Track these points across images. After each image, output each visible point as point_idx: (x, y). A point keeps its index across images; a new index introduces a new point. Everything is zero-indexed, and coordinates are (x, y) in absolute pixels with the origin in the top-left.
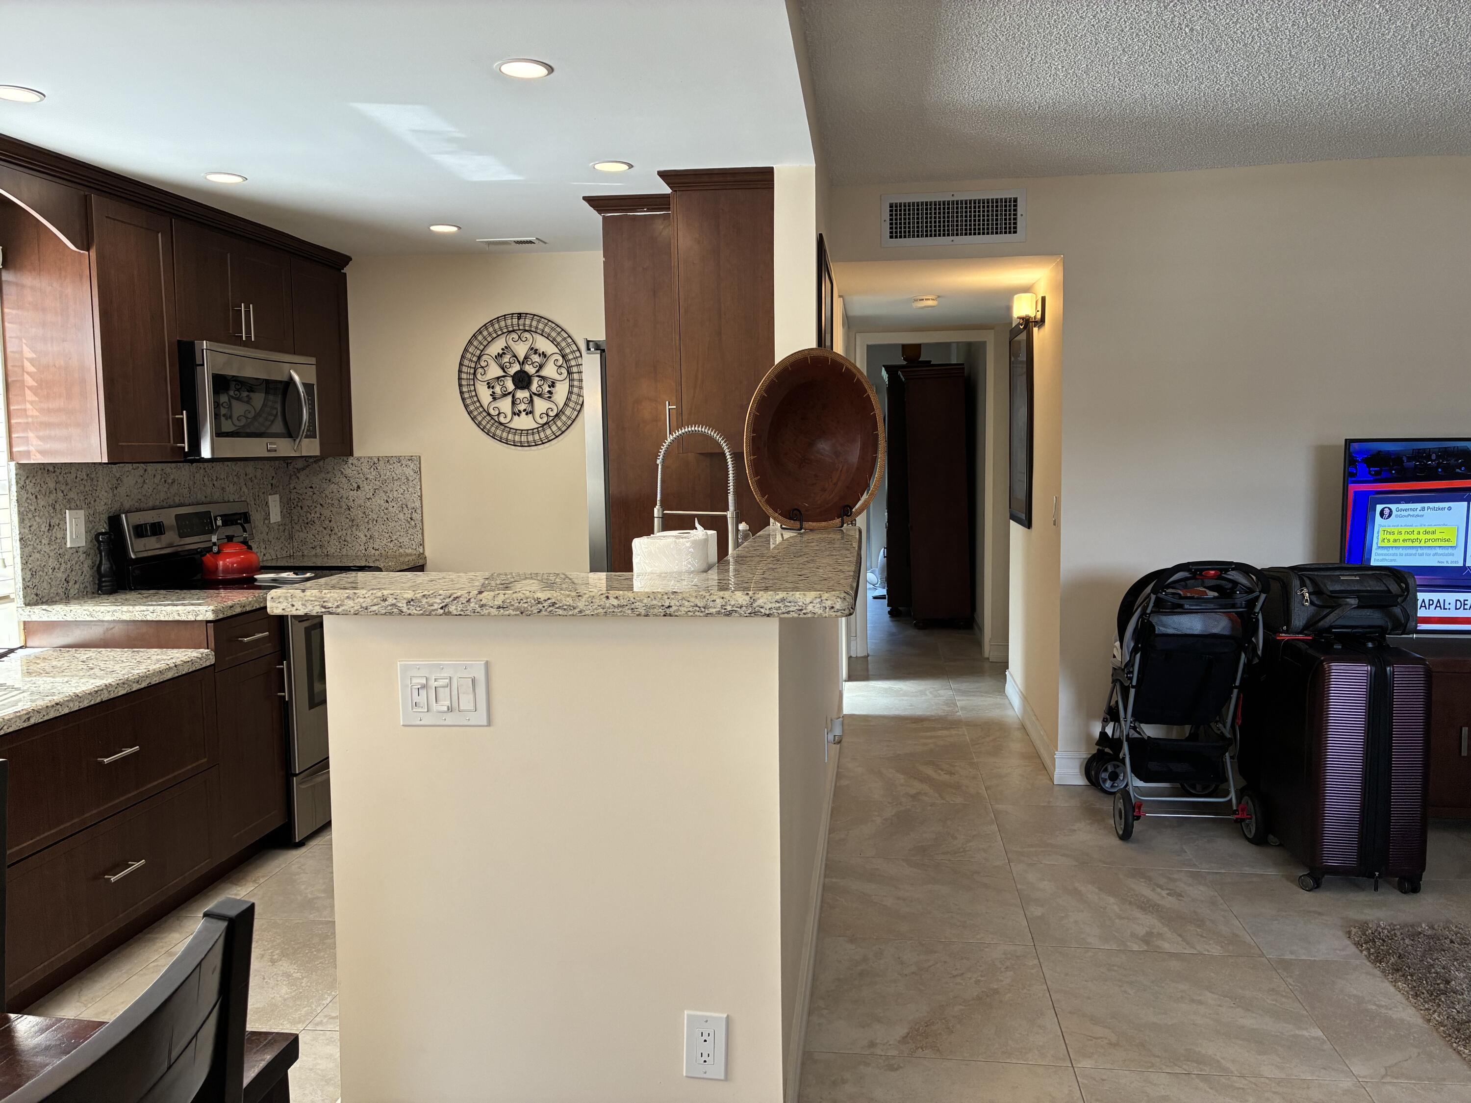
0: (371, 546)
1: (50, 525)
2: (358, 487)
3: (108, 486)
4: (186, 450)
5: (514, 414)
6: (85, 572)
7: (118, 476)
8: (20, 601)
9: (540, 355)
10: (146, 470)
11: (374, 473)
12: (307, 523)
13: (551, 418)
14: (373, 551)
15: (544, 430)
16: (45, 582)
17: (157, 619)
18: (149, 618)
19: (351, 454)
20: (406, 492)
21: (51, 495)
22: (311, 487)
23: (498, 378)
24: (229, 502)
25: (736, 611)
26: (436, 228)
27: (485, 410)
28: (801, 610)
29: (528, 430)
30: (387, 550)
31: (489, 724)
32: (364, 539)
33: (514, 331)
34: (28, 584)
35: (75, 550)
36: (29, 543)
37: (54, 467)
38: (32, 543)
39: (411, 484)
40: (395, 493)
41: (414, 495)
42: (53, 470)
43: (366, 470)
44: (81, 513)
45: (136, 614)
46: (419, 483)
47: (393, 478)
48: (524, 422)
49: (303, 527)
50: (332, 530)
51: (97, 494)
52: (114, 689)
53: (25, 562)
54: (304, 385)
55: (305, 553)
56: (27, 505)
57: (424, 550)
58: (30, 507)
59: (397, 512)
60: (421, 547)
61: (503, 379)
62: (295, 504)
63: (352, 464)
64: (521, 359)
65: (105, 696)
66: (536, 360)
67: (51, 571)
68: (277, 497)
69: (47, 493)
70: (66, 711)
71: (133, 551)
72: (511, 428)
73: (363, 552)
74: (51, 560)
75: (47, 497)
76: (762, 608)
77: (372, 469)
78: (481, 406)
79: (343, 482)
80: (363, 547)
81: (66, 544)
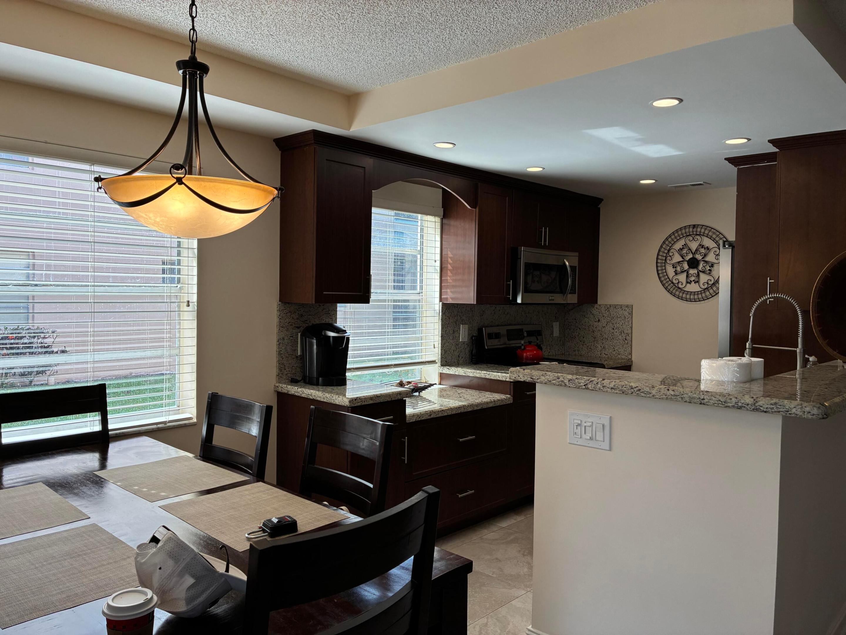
0: (604, 352)
1: (454, 331)
2: (599, 320)
3: (479, 314)
4: (511, 299)
5: (687, 282)
6: (466, 353)
8: (439, 364)
9: (705, 249)
10: (496, 308)
11: (607, 313)
12: (572, 338)
13: (710, 285)
14: (604, 355)
15: (704, 292)
16: (450, 356)
17: (490, 378)
18: (487, 377)
19: (596, 302)
20: (624, 324)
21: (455, 317)
22: (575, 319)
23: (679, 262)
24: (533, 324)
25: (744, 407)
26: (643, 182)
27: (670, 280)
28: (788, 411)
29: (695, 292)
30: (611, 355)
31: (610, 450)
32: (600, 348)
33: (690, 235)
34: (443, 356)
35: (463, 343)
37: (457, 305)
38: (446, 338)
39: (626, 320)
40: (618, 325)
41: (628, 326)
43: (603, 311)
44: (467, 326)
45: (482, 374)
46: (631, 320)
47: (617, 316)
48: (693, 288)
49: (570, 340)
50: (584, 342)
51: (474, 318)
52: (466, 408)
53: (442, 346)
54: (571, 266)
55: (570, 353)
56: (445, 321)
57: (632, 357)
58: (446, 323)
59: (618, 335)
60: (630, 355)
61: (682, 262)
62: (567, 327)
63: (596, 308)
64: (694, 251)
65: (462, 410)
66: (703, 252)
67: (452, 351)
68: (558, 323)
70: (446, 414)
71: (487, 345)
72: (685, 291)
73: (599, 355)
74: (453, 346)
75: (453, 318)
76: (761, 407)
77: (607, 311)
78: (668, 278)
79: (592, 317)
80: (599, 353)
81: (459, 340)
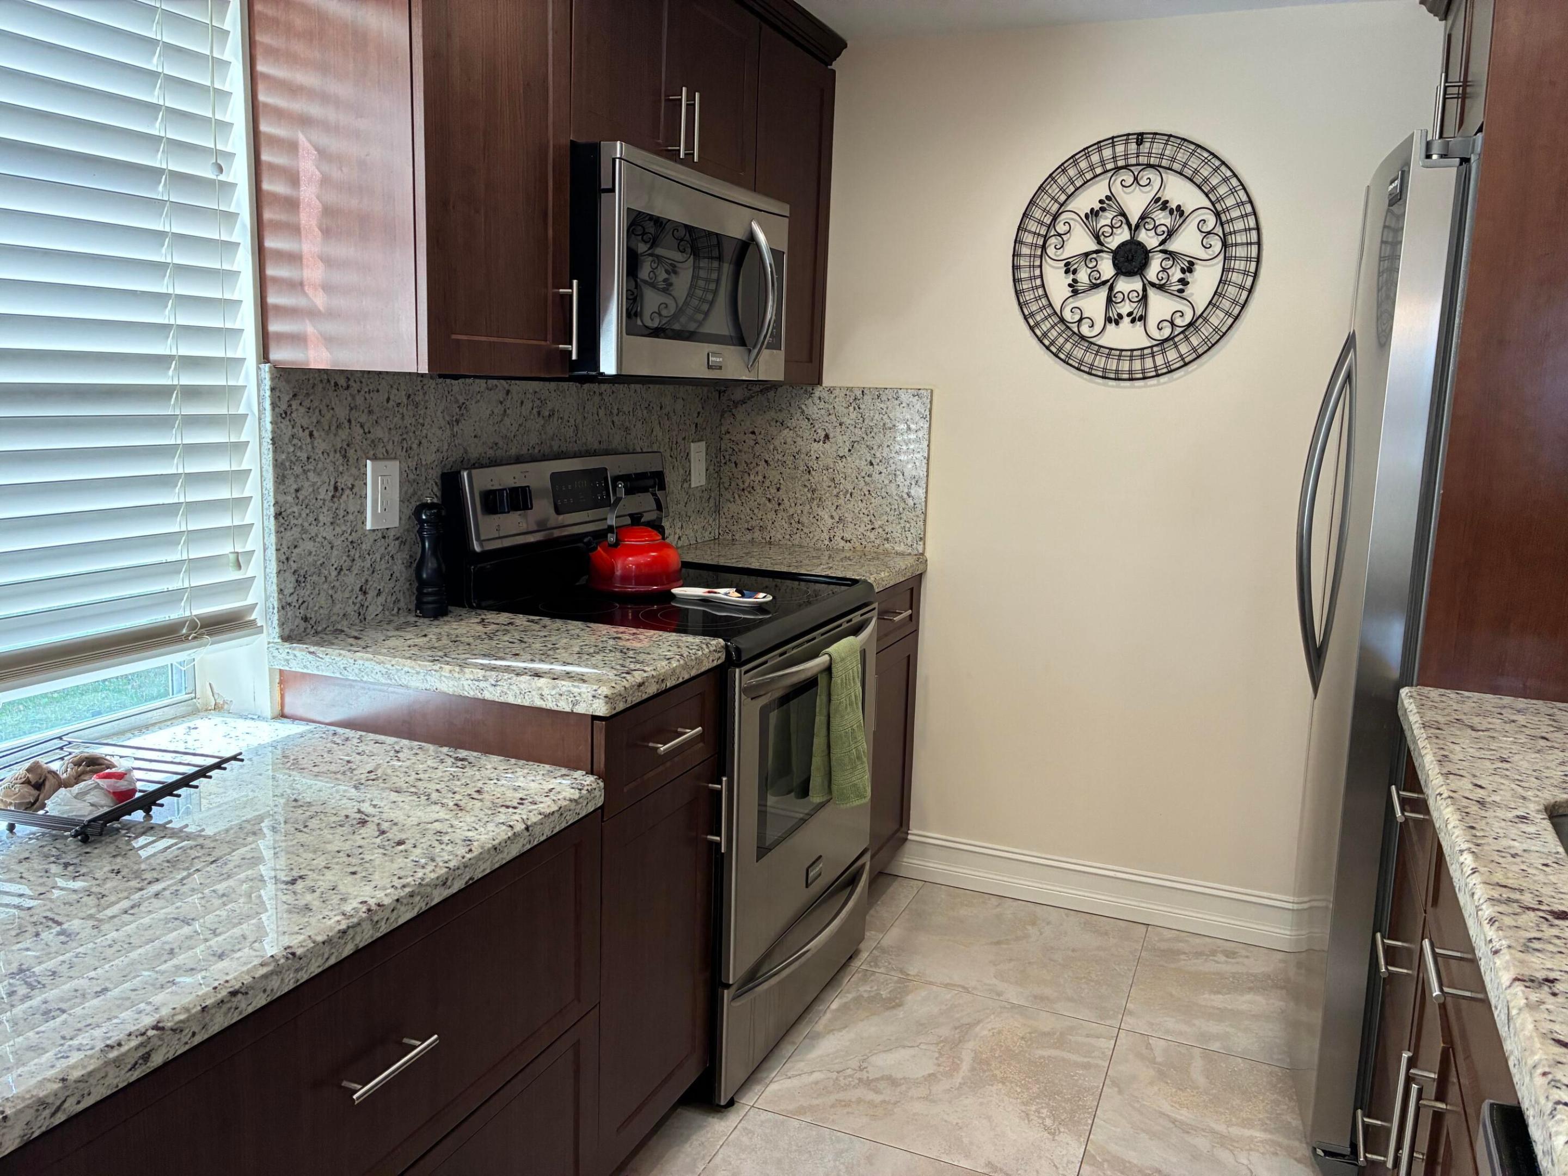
0: (839, 534)
1: (336, 489)
2: (827, 437)
3: (444, 417)
4: (574, 357)
5: (1108, 320)
6: (397, 574)
7: (462, 401)
8: (271, 632)
9: (1171, 212)
10: (508, 392)
11: (853, 415)
12: (743, 490)
13: (1178, 330)
14: (842, 543)
15: (1163, 352)
16: (323, 594)
19: (819, 382)
20: (904, 449)
21: (340, 432)
22: (753, 433)
23: (1086, 255)
24: (634, 451)
27: (1055, 313)
29: (1132, 350)
30: (864, 543)
32: (830, 521)
33: (1126, 167)
34: (289, 600)
35: (380, 535)
36: (293, 521)
37: (349, 379)
38: (300, 521)
39: (913, 436)
40: (886, 450)
41: (916, 455)
42: (345, 385)
43: (841, 410)
44: (393, 467)
46: (926, 436)
47: (884, 424)
48: (1127, 336)
49: (737, 496)
50: (779, 504)
51: (425, 432)
53: (283, 558)
54: (773, 251)
55: (737, 537)
56: (292, 449)
57: (924, 548)
58: (299, 454)
59: (886, 482)
60: (921, 543)
61: (1094, 256)
62: (727, 457)
63: (820, 398)
64: (1134, 220)
66: (1163, 221)
67: (334, 573)
68: (703, 445)
69: (333, 428)
71: (478, 539)
72: (1100, 346)
73: (827, 542)
74: (335, 552)
75: (331, 435)
78: (1050, 305)
79: (804, 427)
80: (825, 536)
81: (363, 523)
